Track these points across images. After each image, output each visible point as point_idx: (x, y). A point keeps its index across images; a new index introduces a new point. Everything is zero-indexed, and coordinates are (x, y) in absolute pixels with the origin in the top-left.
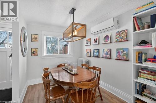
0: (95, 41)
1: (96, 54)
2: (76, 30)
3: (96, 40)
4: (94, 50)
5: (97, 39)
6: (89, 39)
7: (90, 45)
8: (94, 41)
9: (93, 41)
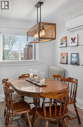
0: (73, 40)
1: (74, 60)
2: (44, 29)
3: (75, 39)
4: (72, 54)
5: (75, 37)
6: (64, 38)
7: (66, 46)
8: (71, 41)
9: (69, 41)
